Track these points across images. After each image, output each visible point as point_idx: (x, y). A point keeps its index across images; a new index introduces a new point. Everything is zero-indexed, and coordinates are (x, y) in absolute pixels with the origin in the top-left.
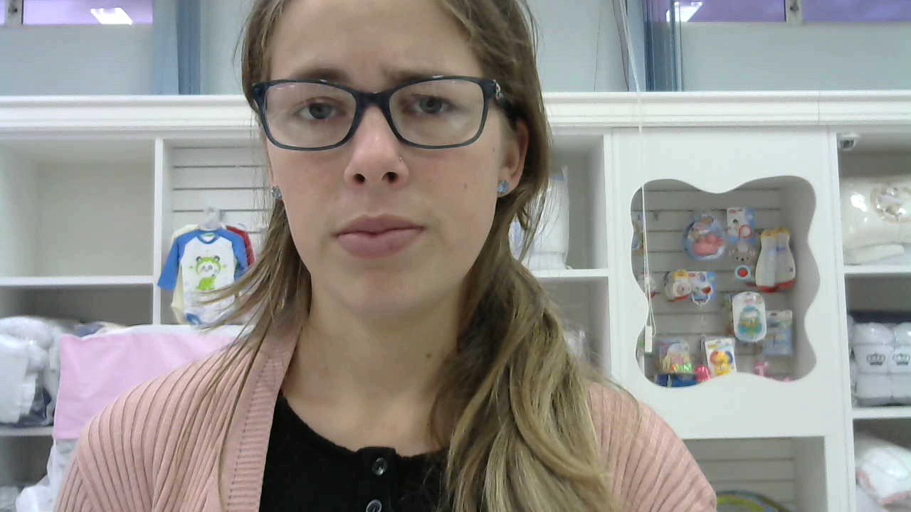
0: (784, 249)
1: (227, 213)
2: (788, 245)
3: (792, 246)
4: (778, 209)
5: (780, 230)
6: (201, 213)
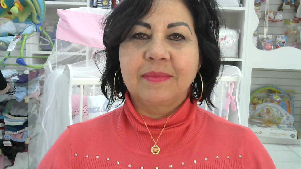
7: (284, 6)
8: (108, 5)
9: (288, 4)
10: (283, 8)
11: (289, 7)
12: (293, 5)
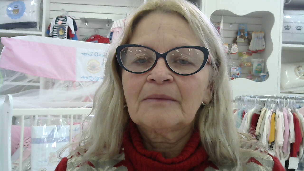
0: (262, 38)
1: (69, 12)
2: (263, 37)
3: (264, 37)
4: (261, 25)
5: (261, 32)
6: (59, 12)
7: (238, 40)
8: (63, 35)
9: (241, 37)
10: (237, 41)
11: (242, 40)
12: (246, 38)
